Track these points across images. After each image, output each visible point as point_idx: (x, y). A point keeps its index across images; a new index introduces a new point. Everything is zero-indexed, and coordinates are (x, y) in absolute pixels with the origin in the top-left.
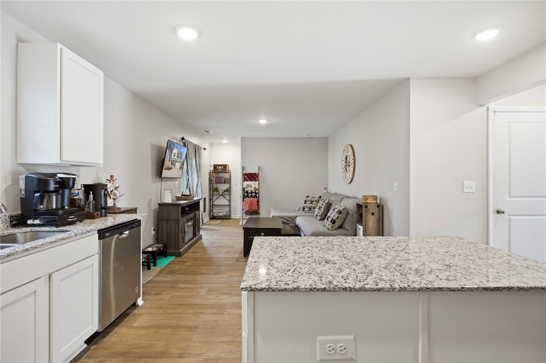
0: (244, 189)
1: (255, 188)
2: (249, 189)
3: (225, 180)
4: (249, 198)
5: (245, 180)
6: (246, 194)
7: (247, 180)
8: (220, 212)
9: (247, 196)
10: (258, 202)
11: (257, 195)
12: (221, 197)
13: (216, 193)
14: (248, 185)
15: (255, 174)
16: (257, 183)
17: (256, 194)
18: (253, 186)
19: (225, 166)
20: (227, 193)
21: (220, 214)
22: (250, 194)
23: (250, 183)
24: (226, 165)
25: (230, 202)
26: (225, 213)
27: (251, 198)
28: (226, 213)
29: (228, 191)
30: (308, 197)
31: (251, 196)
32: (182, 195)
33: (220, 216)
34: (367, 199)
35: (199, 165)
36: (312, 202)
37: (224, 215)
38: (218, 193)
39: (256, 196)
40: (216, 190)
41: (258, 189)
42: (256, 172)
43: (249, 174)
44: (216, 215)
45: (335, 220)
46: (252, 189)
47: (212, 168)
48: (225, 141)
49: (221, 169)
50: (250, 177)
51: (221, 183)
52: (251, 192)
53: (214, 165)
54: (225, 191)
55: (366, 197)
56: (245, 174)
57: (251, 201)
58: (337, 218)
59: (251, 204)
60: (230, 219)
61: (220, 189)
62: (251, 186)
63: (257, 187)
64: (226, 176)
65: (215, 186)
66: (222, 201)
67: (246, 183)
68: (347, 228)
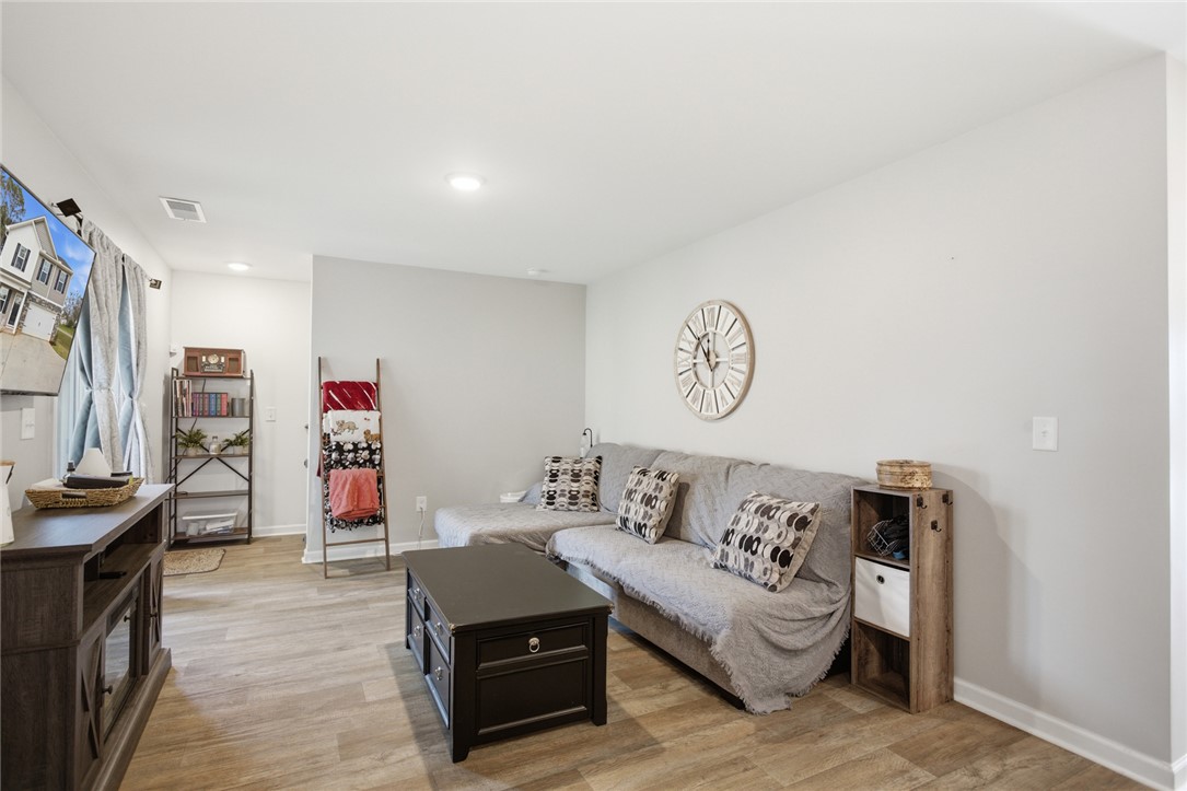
0: (326, 438)
1: (367, 433)
2: (347, 438)
3: (231, 405)
4: (345, 467)
5: (329, 405)
6: (334, 455)
7: (338, 407)
8: (208, 520)
9: (339, 463)
10: (380, 480)
11: (378, 457)
12: (215, 465)
13: (192, 451)
14: (341, 424)
15: (367, 385)
16: (374, 415)
17: (372, 452)
18: (362, 427)
19: (235, 357)
20: (238, 450)
21: (211, 528)
22: (351, 455)
23: (347, 415)
24: (239, 352)
25: (250, 480)
26: (230, 523)
27: (355, 469)
28: (236, 523)
29: (244, 441)
30: (557, 460)
31: (355, 463)
32: (73, 483)
33: (209, 535)
34: (912, 474)
35: (139, 344)
36: (576, 477)
37: (226, 528)
38: (201, 452)
39: (371, 461)
40: (195, 439)
41: (379, 438)
42: (371, 378)
43: (345, 384)
44: (192, 531)
45: (787, 552)
46: (359, 437)
47: (178, 361)
48: (238, 267)
49: (219, 365)
50: (351, 395)
51: (218, 415)
52: (356, 449)
53: (187, 350)
54: (231, 444)
55: (907, 470)
56: (330, 386)
57: (355, 480)
58: (794, 545)
59: (357, 490)
60: (248, 541)
61: (210, 435)
62: (352, 427)
63: (375, 431)
64: (238, 389)
65: (186, 425)
66: (216, 479)
67: (333, 416)
68: (823, 575)
